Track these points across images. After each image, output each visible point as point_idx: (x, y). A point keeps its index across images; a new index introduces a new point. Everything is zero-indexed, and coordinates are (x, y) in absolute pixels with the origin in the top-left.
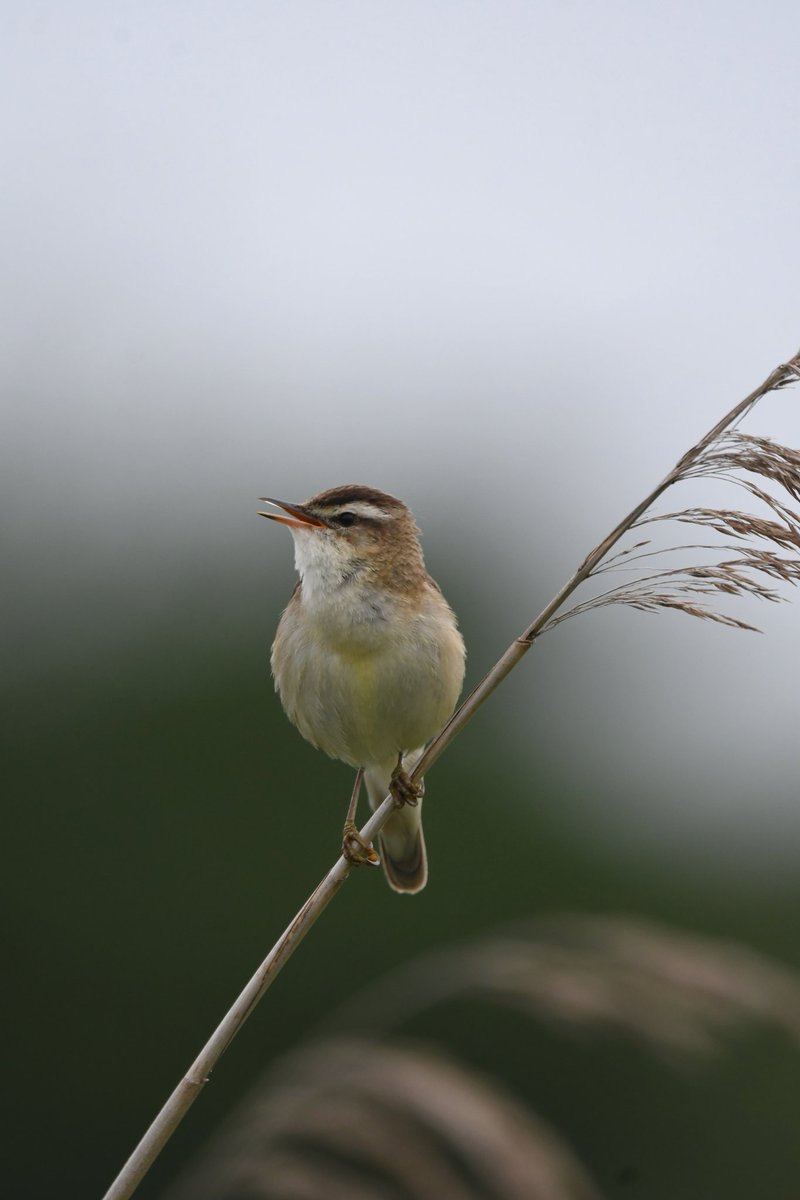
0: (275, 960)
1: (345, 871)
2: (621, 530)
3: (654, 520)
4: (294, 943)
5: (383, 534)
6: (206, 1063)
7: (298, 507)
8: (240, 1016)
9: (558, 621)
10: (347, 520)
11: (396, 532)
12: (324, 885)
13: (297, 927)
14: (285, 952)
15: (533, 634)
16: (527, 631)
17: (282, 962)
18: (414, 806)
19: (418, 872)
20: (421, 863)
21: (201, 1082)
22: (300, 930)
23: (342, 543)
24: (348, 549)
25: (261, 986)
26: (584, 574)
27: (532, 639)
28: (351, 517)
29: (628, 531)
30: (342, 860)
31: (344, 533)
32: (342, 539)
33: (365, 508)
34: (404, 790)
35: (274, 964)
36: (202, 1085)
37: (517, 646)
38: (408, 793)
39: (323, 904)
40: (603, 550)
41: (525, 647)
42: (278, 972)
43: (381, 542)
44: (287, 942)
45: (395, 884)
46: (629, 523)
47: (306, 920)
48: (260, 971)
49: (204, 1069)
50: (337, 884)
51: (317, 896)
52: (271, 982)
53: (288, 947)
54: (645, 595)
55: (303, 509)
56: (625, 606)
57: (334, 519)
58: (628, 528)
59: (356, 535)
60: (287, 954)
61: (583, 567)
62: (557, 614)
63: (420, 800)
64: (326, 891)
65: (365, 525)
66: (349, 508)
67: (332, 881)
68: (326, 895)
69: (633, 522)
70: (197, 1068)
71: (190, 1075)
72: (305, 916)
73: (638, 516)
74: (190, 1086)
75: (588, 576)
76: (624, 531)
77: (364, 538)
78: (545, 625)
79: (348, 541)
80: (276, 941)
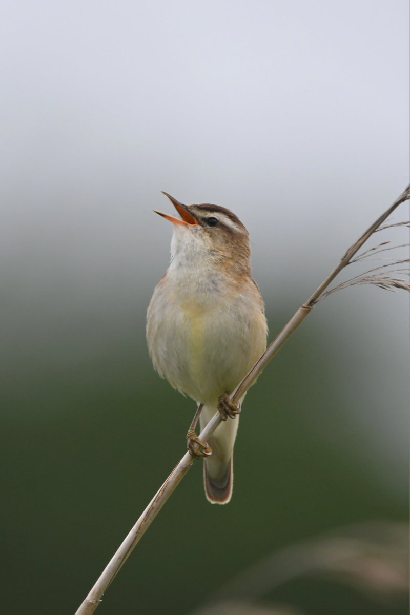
0: (145, 520)
1: (190, 461)
2: (369, 233)
3: (391, 226)
4: (157, 509)
5: (232, 239)
6: (100, 589)
7: (183, 205)
8: (122, 557)
9: (328, 293)
10: (212, 222)
11: (240, 241)
12: (177, 469)
13: (159, 498)
14: (151, 515)
15: (312, 302)
16: (308, 301)
17: (149, 522)
18: (234, 419)
19: (226, 488)
20: (228, 484)
21: (97, 601)
22: (160, 500)
23: (206, 236)
24: (210, 242)
25: (136, 538)
26: (345, 262)
27: (311, 306)
28: (215, 221)
29: (374, 234)
30: (187, 454)
31: (208, 230)
32: (206, 234)
33: (225, 219)
34: (227, 408)
35: (143, 523)
36: (97, 604)
37: (302, 310)
38: (230, 411)
39: (176, 482)
40: (358, 246)
41: (307, 311)
42: (146, 529)
43: (230, 244)
44: (152, 508)
45: (210, 496)
46: (374, 228)
47: (165, 494)
48: (135, 528)
49: (99, 592)
50: (184, 469)
51: (172, 477)
52: (142, 535)
53: (153, 511)
54: (385, 278)
55: (186, 207)
56: (375, 286)
57: (204, 219)
58: (374, 231)
59: (216, 234)
60: (153, 516)
61: (345, 257)
62: (328, 289)
63: (238, 416)
64: (178, 474)
65: (222, 229)
66: (216, 215)
67: (182, 467)
68: (178, 477)
69: (377, 228)
70: (94, 592)
71: (89, 598)
72: (164, 491)
73: (380, 224)
74: (90, 605)
75: (348, 263)
76: (371, 234)
77: (220, 237)
78: (320, 296)
79: (210, 236)
80: (145, 508)
